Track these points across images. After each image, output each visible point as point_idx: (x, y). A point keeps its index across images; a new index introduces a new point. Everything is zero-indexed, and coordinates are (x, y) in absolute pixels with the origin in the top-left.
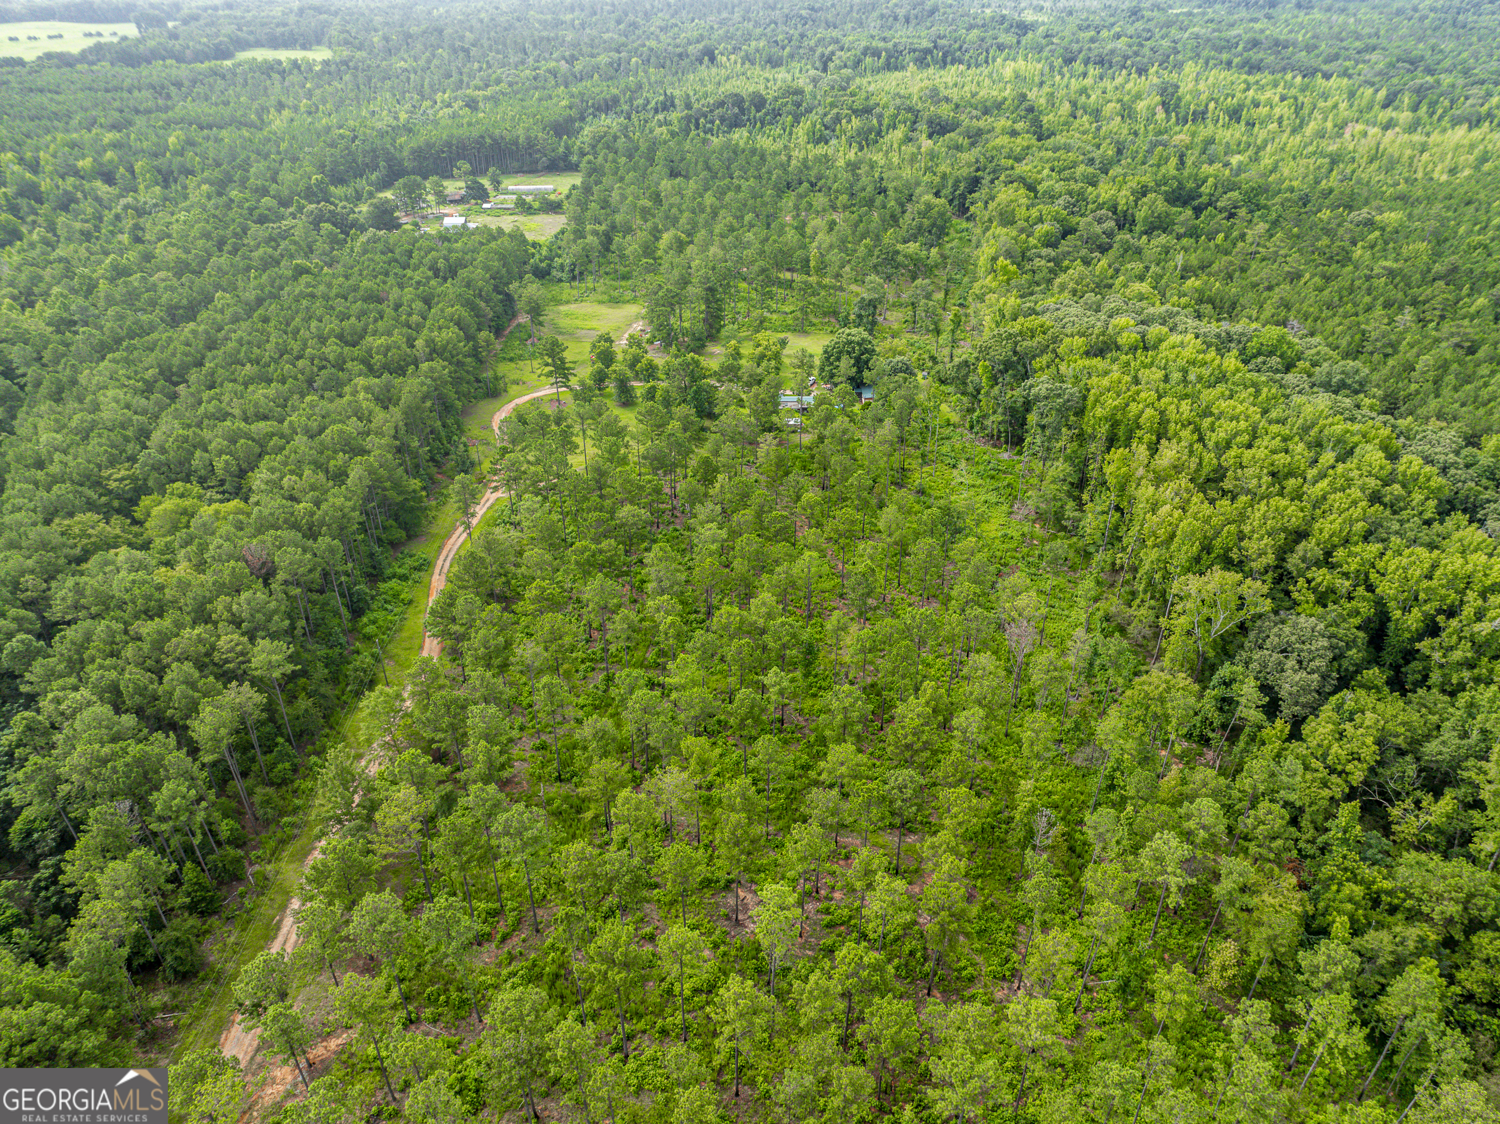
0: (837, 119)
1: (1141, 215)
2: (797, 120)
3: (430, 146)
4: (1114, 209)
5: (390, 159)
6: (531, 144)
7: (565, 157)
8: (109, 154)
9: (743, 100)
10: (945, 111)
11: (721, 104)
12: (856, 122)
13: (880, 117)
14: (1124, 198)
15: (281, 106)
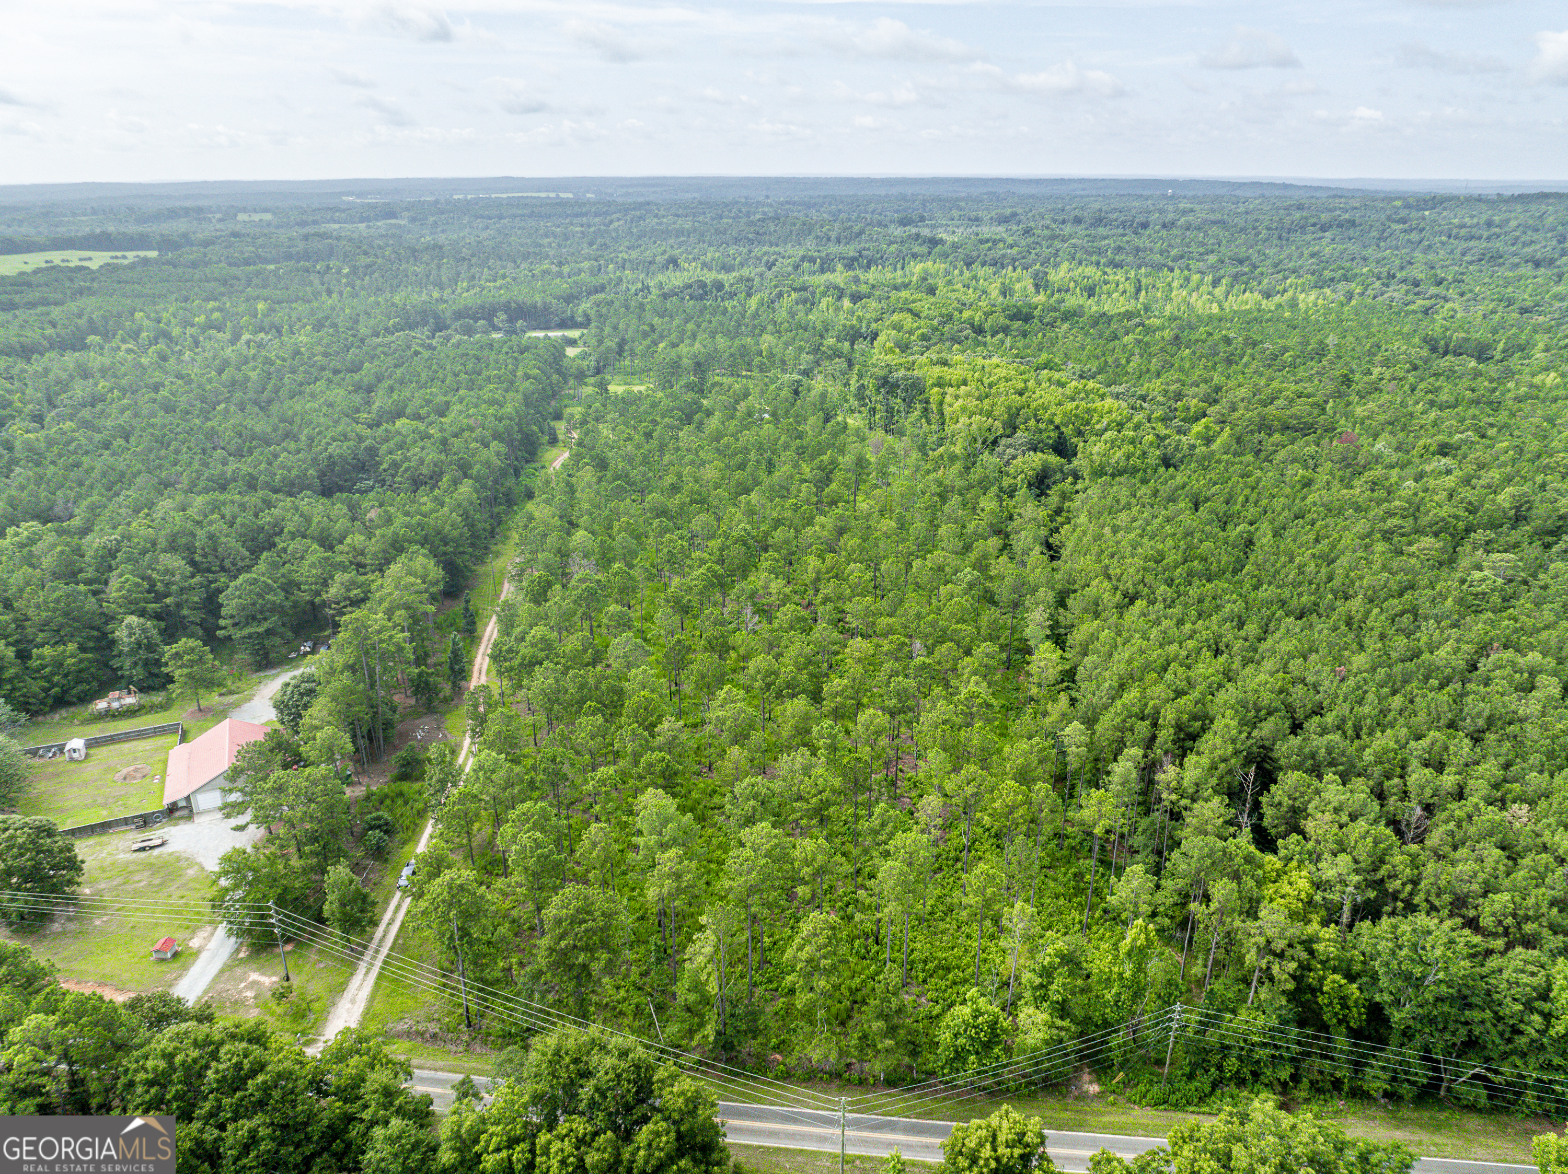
0: (780, 295)
1: (987, 326)
2: (749, 295)
3: (467, 308)
4: (972, 326)
5: (436, 317)
6: (546, 307)
7: (572, 318)
8: (216, 315)
9: (705, 285)
10: (864, 288)
11: (690, 286)
12: (794, 295)
13: (813, 293)
14: (978, 317)
15: (329, 293)
